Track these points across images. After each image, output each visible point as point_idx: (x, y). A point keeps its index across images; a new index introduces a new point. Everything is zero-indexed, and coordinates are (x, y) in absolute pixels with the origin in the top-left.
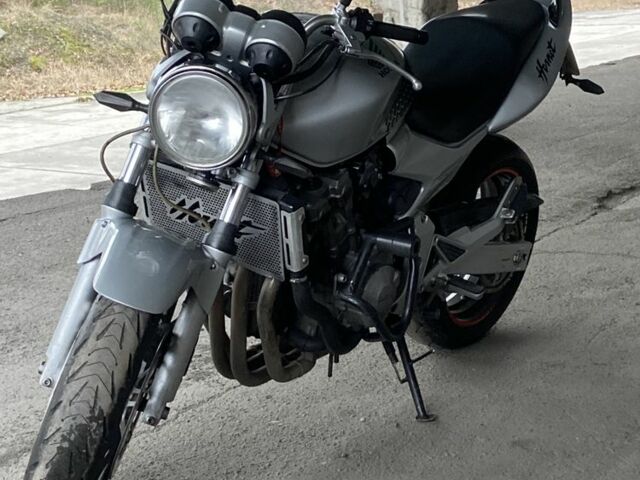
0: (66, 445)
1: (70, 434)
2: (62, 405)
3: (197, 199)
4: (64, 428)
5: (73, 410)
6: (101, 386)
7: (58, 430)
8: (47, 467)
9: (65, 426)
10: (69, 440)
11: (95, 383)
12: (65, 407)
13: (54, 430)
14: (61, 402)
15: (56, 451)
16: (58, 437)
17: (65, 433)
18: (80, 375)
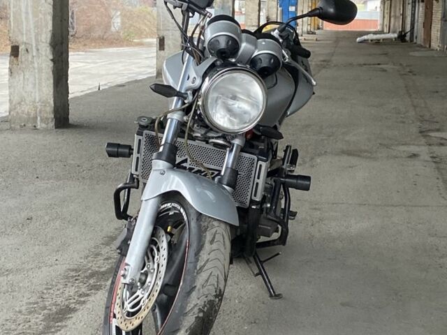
0: (201, 315)
1: (204, 308)
2: (197, 288)
3: (187, 157)
4: (199, 304)
5: (205, 291)
6: (220, 274)
7: (196, 305)
8: (186, 331)
9: (201, 303)
10: (203, 311)
11: (216, 272)
12: (199, 290)
13: (192, 305)
14: (195, 287)
15: (194, 319)
16: (196, 310)
17: (201, 307)
18: (206, 268)
